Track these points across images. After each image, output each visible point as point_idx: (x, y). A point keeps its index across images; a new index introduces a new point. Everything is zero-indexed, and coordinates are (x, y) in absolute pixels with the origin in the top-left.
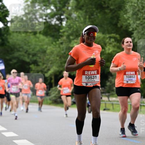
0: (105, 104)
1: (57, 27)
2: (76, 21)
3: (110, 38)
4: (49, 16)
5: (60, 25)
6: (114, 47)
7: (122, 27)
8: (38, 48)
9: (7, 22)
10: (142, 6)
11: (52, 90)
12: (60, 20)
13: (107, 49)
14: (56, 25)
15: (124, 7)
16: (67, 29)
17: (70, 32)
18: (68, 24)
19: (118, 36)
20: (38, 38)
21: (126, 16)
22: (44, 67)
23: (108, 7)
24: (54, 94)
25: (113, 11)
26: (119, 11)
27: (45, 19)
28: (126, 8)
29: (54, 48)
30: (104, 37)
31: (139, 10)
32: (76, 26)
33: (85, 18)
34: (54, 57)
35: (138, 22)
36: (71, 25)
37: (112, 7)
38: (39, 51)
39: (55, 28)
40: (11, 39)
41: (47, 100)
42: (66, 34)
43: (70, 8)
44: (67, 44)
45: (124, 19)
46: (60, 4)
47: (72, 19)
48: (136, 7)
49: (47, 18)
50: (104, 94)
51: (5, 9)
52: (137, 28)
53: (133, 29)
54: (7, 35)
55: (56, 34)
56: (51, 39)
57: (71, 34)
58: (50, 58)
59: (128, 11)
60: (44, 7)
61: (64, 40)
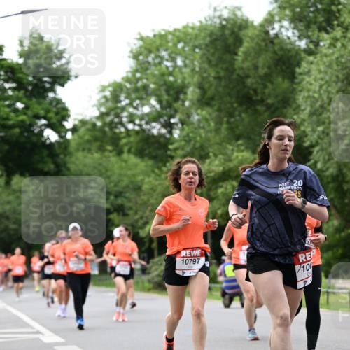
1: (162, 140)
4: (146, 118)
5: (168, 136)
8: (125, 182)
9: (66, 131)
10: (328, 97)
11: (153, 262)
12: (169, 126)
14: (161, 135)
15: (295, 100)
16: (183, 143)
17: (188, 149)
18: (185, 133)
20: (126, 161)
21: (299, 118)
22: (137, 217)
23: (262, 101)
24: (157, 270)
25: (273, 109)
26: (285, 107)
27: (140, 125)
28: (298, 102)
29: (157, 180)
31: (322, 106)
32: (201, 137)
33: (219, 123)
34: (156, 199)
35: (320, 129)
36: (191, 135)
37: (270, 101)
38: (127, 186)
39: (159, 143)
40: (73, 163)
41: (143, 282)
42: (180, 152)
43: (187, 104)
46: (169, 95)
47: (192, 123)
48: (317, 100)
49: (143, 122)
51: (60, 106)
52: (320, 141)
53: (311, 142)
54: (65, 155)
55: (160, 152)
56: (150, 162)
58: (148, 200)
59: (302, 108)
60: (138, 102)
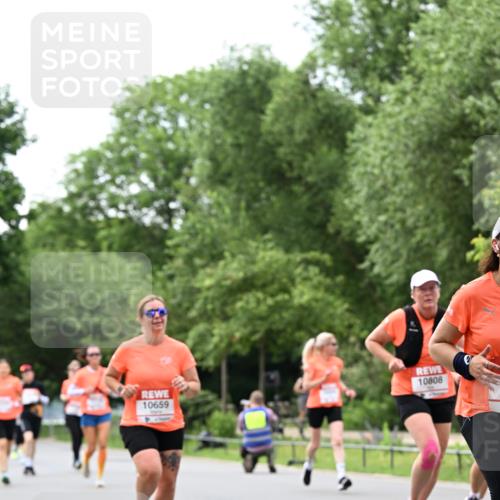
0: (293, 446)
1: (157, 233)
2: (210, 215)
3: (307, 262)
4: (135, 202)
6: (316, 288)
7: (338, 233)
9: (19, 218)
10: (394, 174)
12: (167, 213)
13: (296, 292)
14: (155, 226)
15: (346, 178)
16: (187, 237)
17: (194, 246)
18: (189, 224)
19: (326, 258)
21: (351, 202)
23: (299, 179)
25: (315, 190)
26: (331, 188)
28: (350, 180)
30: (289, 261)
31: (384, 187)
32: (212, 229)
33: (236, 209)
35: (382, 218)
36: (198, 226)
37: (310, 179)
39: (152, 236)
42: (183, 251)
43: (193, 181)
44: (186, 278)
45: (345, 210)
46: (167, 168)
47: (200, 209)
48: (377, 178)
49: (130, 208)
50: (288, 421)
52: (381, 236)
53: (368, 237)
54: (18, 253)
57: (198, 253)
59: (357, 188)
60: (123, 177)
61: (177, 268)
